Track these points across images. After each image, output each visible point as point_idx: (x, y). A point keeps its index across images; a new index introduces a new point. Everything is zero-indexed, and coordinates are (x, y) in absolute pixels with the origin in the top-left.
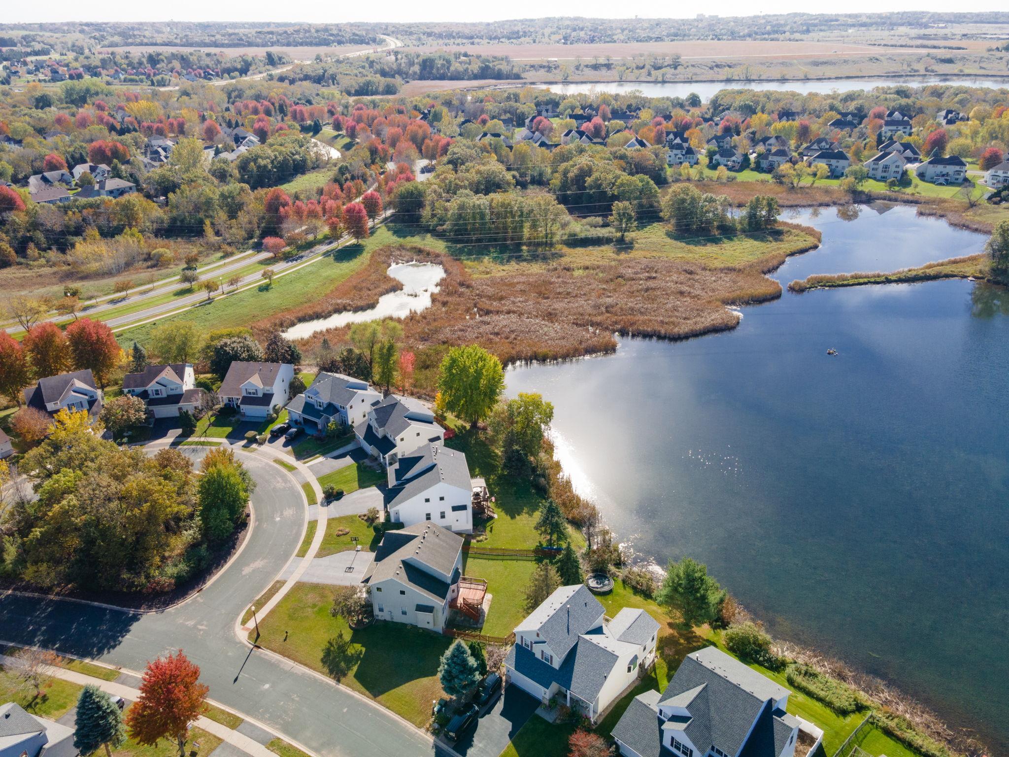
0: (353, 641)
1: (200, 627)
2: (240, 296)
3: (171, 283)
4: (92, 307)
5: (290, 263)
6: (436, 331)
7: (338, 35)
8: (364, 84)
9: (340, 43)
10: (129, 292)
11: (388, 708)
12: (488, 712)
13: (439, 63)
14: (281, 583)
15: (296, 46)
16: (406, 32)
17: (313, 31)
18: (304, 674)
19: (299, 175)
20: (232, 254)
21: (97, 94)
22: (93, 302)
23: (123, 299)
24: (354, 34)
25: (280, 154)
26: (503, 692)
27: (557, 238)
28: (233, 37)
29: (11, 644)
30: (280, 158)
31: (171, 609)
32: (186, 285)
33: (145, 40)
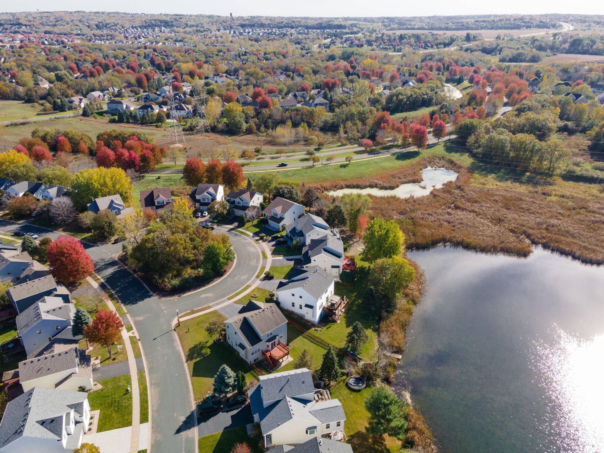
0: (209, 347)
1: (165, 311)
2: (328, 167)
3: (301, 155)
4: (263, 158)
5: (370, 155)
6: (412, 211)
7: (529, 22)
8: (517, 55)
9: (528, 27)
10: (282, 155)
11: (192, 384)
12: (227, 412)
13: (586, 42)
14: (210, 307)
15: (497, 29)
16: (581, 20)
17: (512, 19)
18: (179, 351)
19: (424, 107)
20: (346, 145)
21: (356, 54)
22: (264, 156)
23: (278, 158)
24: (541, 22)
25: (415, 93)
26: (243, 407)
27: (558, 171)
28: (459, 24)
29: (109, 287)
30: (414, 96)
31: (163, 299)
32: (307, 157)
33: (409, 27)
